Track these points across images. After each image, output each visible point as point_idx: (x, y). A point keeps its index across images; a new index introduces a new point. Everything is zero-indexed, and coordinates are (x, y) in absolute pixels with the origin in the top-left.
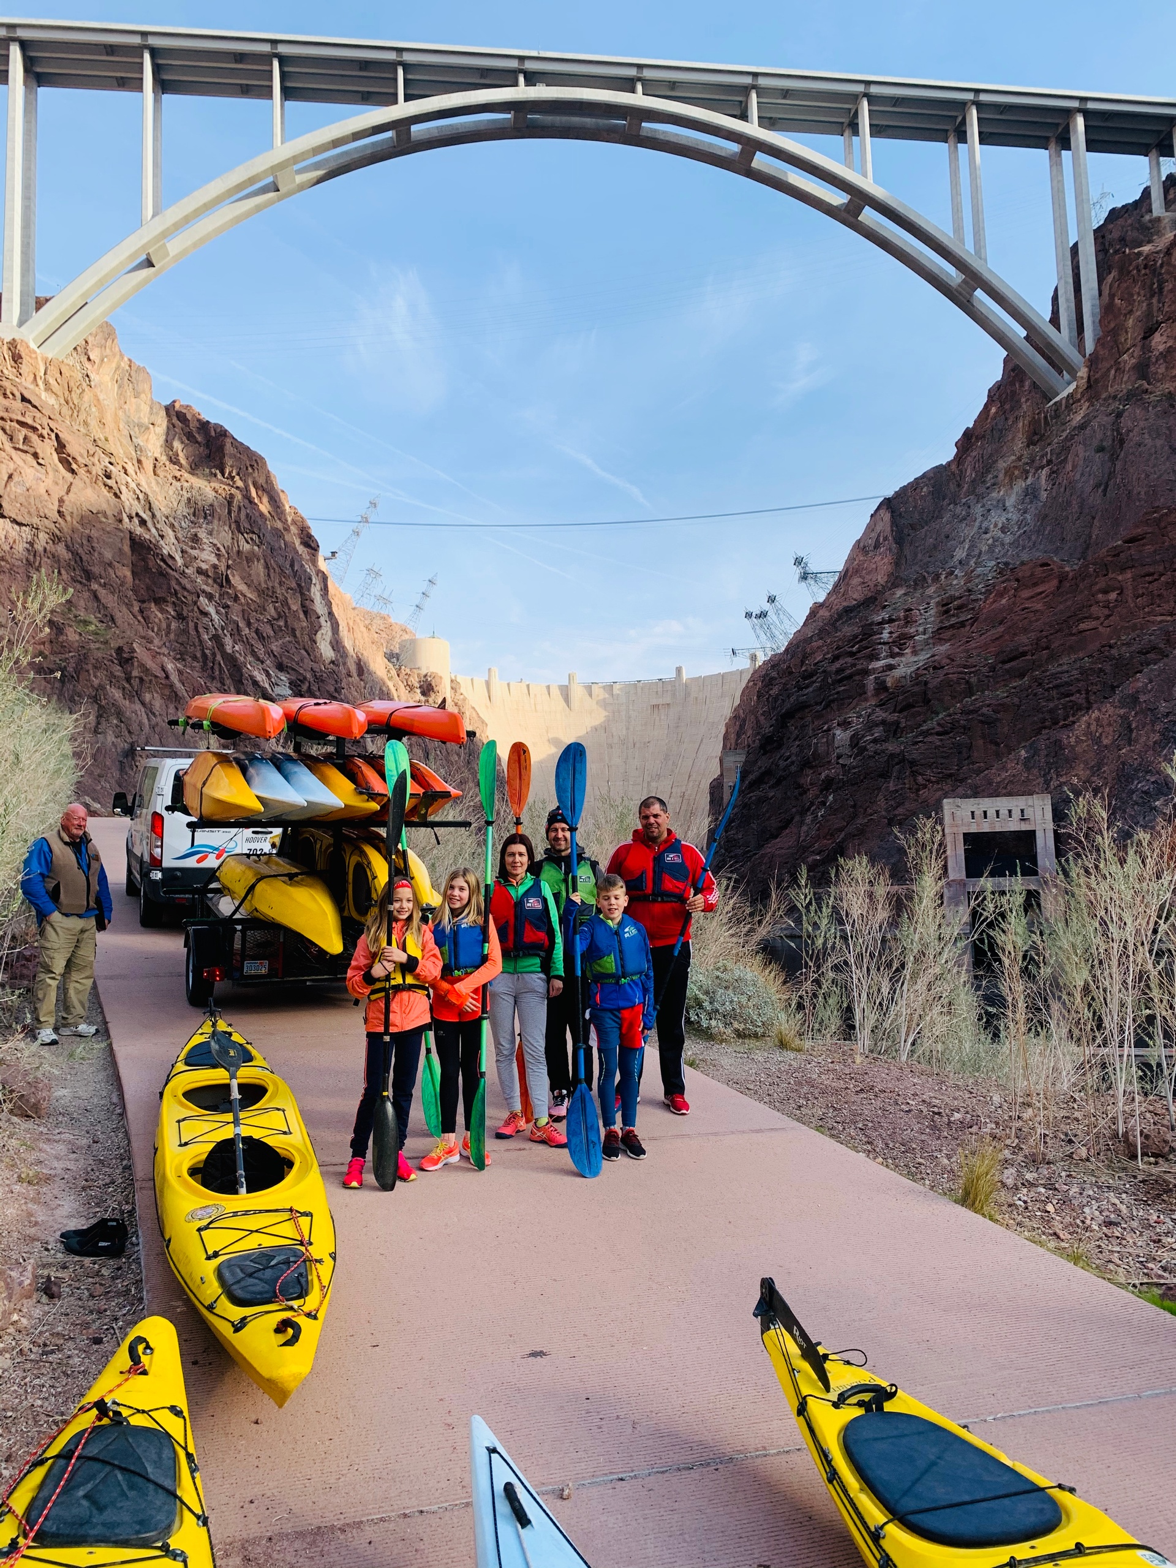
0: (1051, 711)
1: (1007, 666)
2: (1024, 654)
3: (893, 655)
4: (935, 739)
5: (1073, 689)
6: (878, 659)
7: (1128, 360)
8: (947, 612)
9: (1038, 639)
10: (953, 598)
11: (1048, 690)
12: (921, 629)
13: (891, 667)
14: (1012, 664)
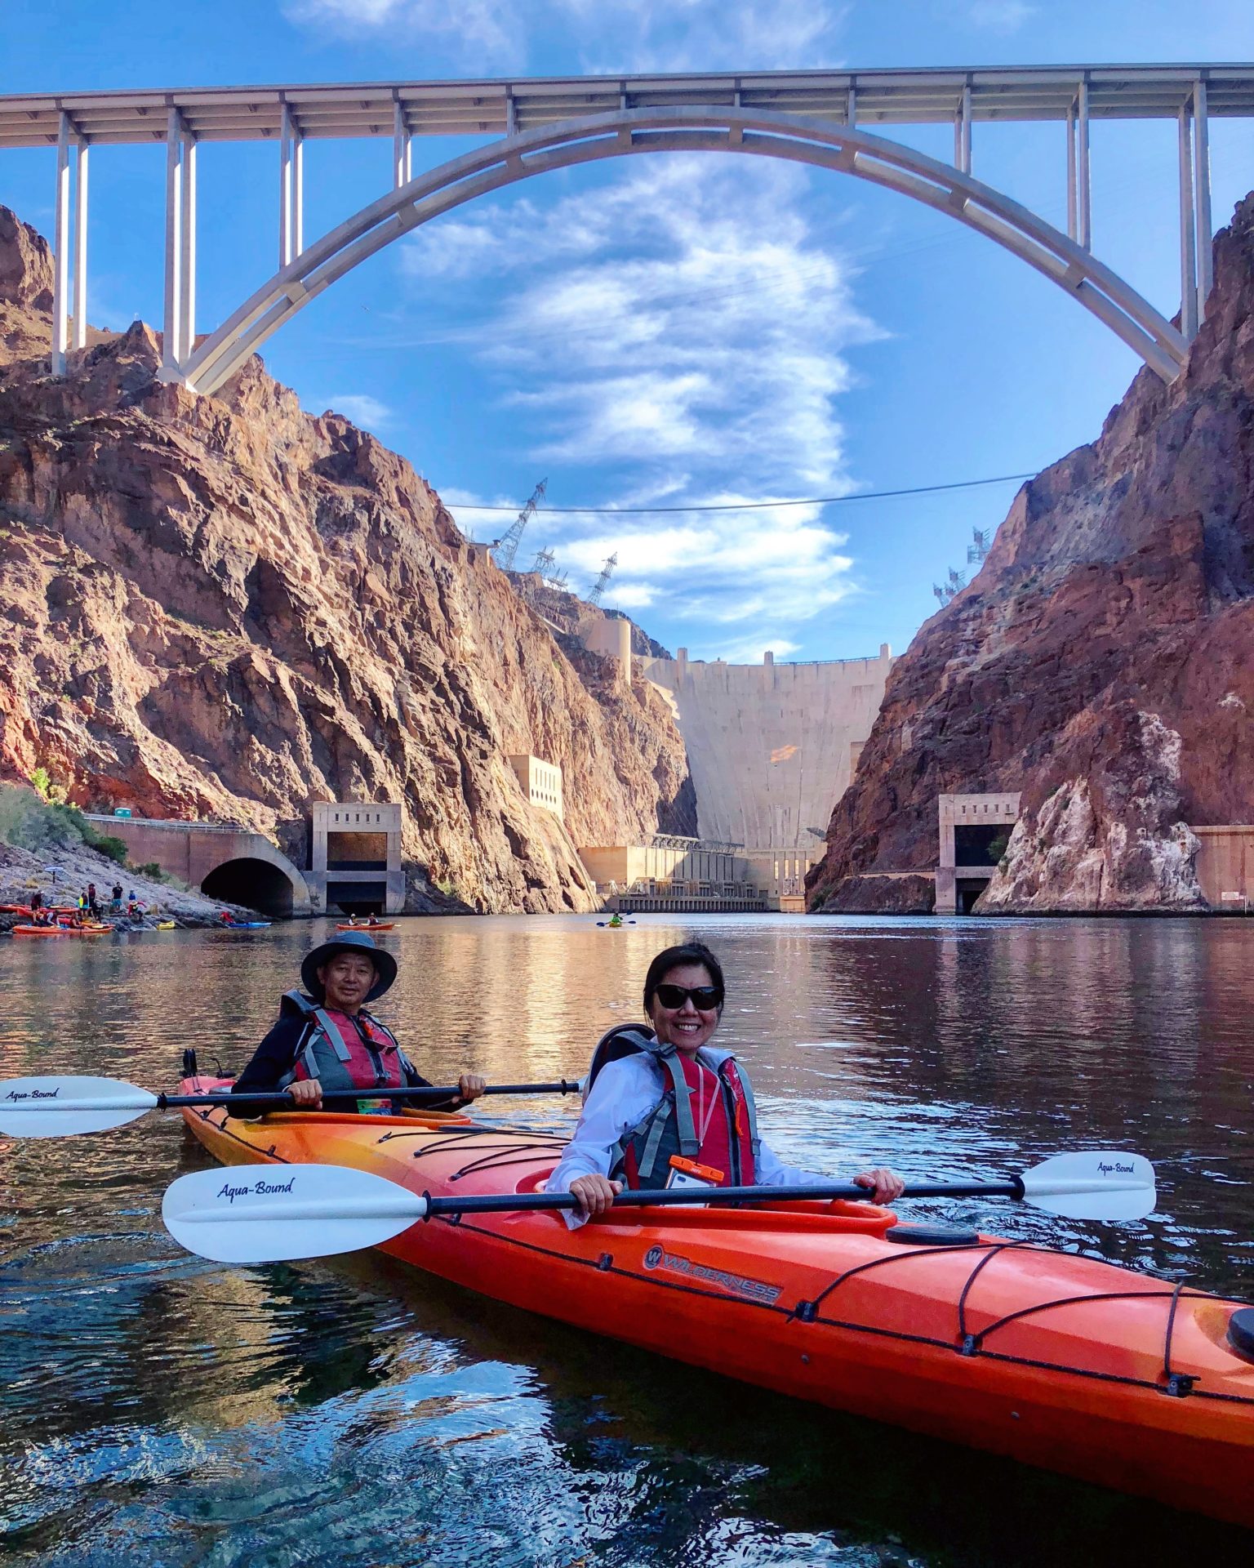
0: (1051, 714)
1: (1038, 669)
2: (1052, 657)
3: (968, 653)
4: (962, 738)
5: (1070, 694)
6: (956, 657)
7: (1220, 350)
8: (1020, 610)
9: (1064, 644)
10: (1027, 597)
11: (1051, 694)
12: (996, 627)
13: (965, 665)
14: (1042, 666)
